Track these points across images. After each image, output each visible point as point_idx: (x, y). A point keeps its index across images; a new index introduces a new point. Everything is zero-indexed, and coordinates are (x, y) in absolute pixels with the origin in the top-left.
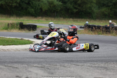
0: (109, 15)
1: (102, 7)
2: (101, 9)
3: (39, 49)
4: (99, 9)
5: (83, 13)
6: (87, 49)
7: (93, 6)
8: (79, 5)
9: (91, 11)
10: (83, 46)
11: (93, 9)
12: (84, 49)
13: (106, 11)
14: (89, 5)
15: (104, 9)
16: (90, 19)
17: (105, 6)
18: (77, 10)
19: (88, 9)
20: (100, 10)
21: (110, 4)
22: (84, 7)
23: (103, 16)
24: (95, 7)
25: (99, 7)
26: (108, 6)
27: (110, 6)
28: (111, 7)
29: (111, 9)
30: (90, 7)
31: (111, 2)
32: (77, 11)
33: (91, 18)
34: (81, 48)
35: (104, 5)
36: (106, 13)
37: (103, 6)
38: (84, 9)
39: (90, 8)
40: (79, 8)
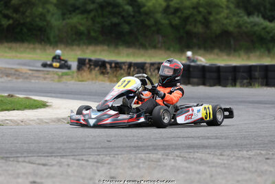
0: (89, 33)
1: (70, 14)
2: (69, 19)
3: (99, 119)
4: (64, 19)
5: (25, 30)
6: (208, 119)
7: (48, 11)
8: (16, 10)
9: (45, 23)
10: (199, 111)
11: (49, 18)
12: (202, 119)
13: (81, 24)
14: (40, 10)
15: (76, 19)
16: (43, 43)
17: (77, 11)
18: (11, 22)
19: (38, 19)
20: (68, 21)
21: (92, 7)
22: (27, 14)
23: (74, 37)
24: (53, 15)
25: (64, 14)
26: (85, 12)
27: (91, 11)
28: (92, 14)
29: (93, 20)
30: (42, 14)
31: (93, 2)
32: (10, 25)
33: (43, 40)
34: (194, 118)
35: (75, 9)
36: (82, 28)
37: (74, 11)
38: (28, 20)
39: (42, 17)
40: (14, 15)
